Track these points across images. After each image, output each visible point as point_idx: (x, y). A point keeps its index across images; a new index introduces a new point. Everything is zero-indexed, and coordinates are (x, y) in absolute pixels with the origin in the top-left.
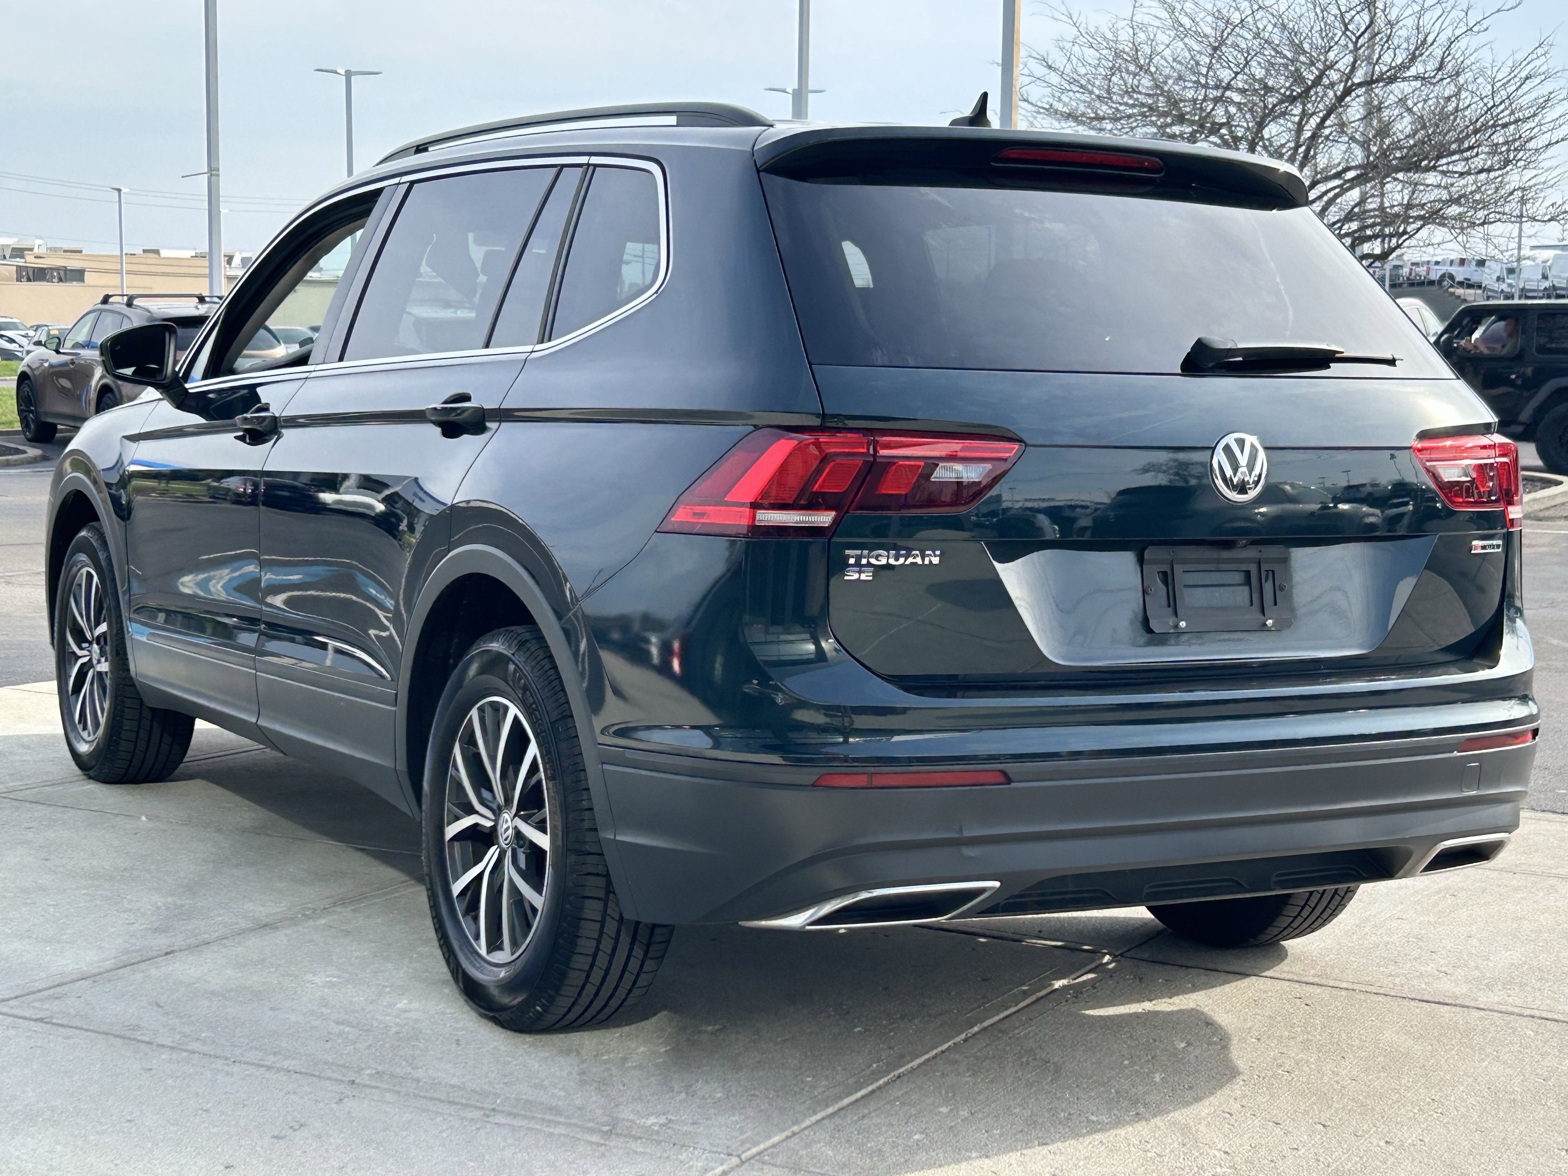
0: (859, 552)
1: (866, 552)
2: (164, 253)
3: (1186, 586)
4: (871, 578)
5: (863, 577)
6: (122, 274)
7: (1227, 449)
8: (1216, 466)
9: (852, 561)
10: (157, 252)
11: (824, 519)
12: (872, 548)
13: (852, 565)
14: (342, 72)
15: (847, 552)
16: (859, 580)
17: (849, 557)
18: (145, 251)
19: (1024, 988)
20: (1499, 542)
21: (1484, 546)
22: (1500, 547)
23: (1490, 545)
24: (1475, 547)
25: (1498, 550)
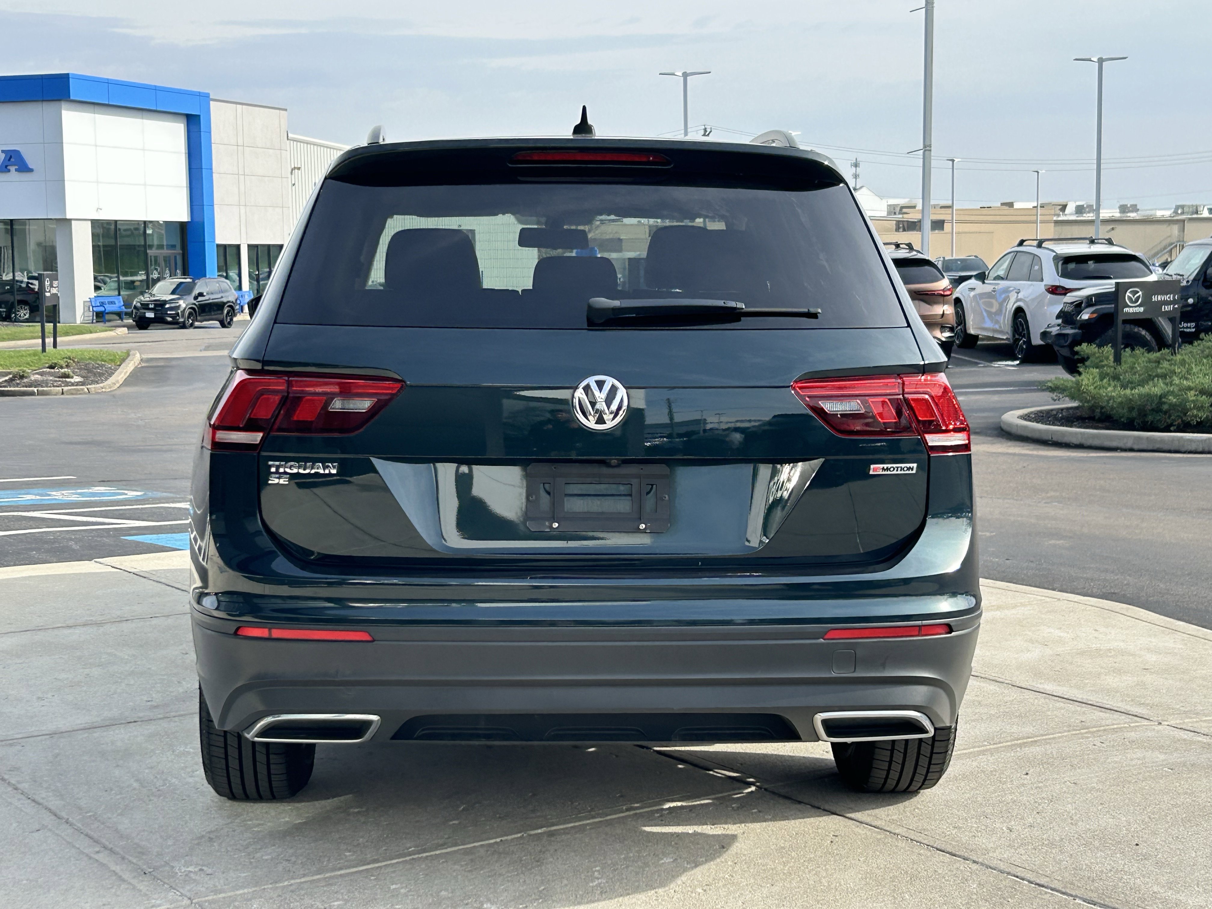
0: (277, 463)
1: (283, 463)
2: (1017, 206)
3: (566, 495)
4: (287, 483)
5: (282, 481)
6: (952, 223)
7: (587, 389)
8: (576, 401)
9: (273, 470)
10: (1010, 205)
11: (256, 437)
12: (287, 460)
13: (273, 473)
14: (1095, 59)
15: (270, 463)
16: (278, 484)
17: (270, 466)
18: (1002, 204)
19: (636, 805)
20: (911, 465)
21: (887, 468)
22: (912, 469)
23: (898, 468)
24: (875, 470)
25: (910, 472)
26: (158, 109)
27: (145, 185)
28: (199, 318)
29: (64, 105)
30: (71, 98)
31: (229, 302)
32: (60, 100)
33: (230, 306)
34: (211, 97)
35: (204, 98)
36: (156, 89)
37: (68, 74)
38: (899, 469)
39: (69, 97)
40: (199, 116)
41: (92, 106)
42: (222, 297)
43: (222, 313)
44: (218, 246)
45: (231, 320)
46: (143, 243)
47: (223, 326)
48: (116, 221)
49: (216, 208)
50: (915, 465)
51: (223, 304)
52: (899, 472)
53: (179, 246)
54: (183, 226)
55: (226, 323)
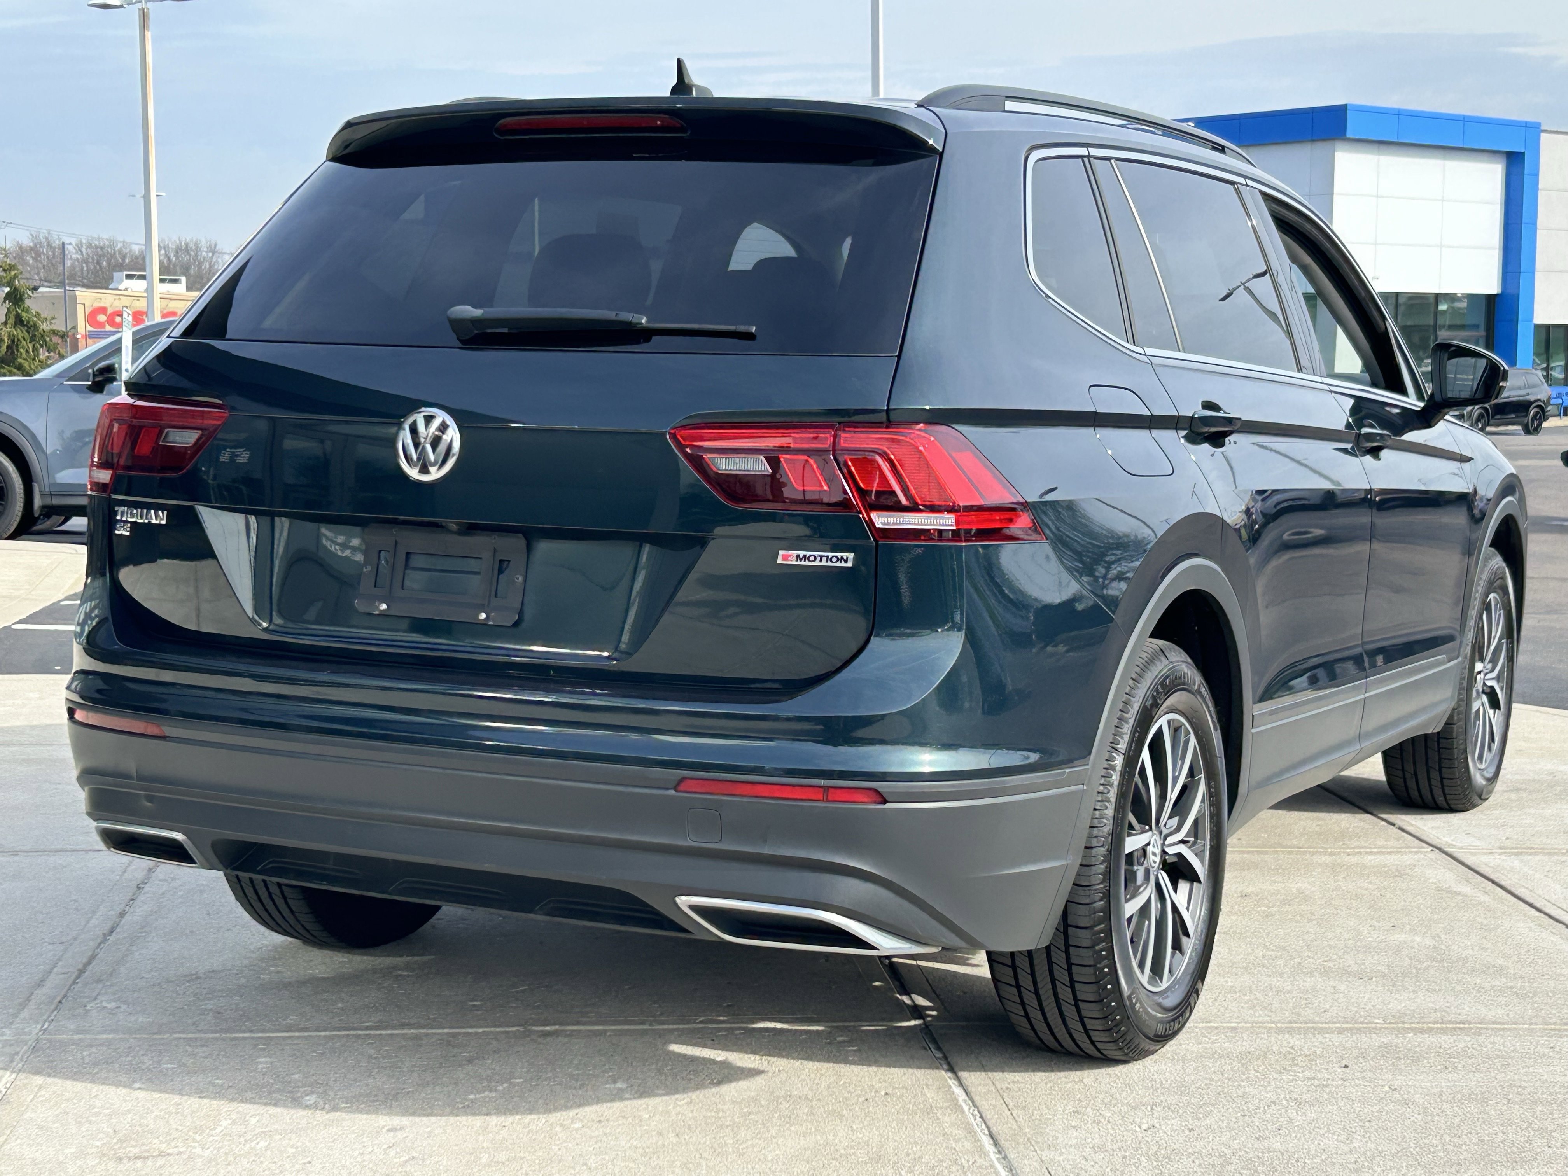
0: (121, 509)
1: (125, 509)
4: (128, 533)
5: (125, 531)
8: (400, 442)
9: (119, 517)
11: (108, 476)
12: (129, 505)
13: (119, 521)
15: (117, 508)
16: (122, 534)
17: (117, 512)
19: (721, 1018)
20: (845, 555)
21: (805, 556)
22: (846, 561)
23: (821, 557)
24: (785, 558)
25: (843, 564)
26: (1465, 146)
27: (1441, 246)
28: (1491, 422)
29: (1339, 145)
30: (1348, 136)
31: (1539, 400)
32: (1334, 139)
33: (1539, 406)
34: (1543, 128)
35: (1532, 130)
36: (1465, 120)
37: (1346, 105)
38: (824, 559)
39: (1345, 134)
40: (1522, 154)
41: (1376, 146)
42: (1528, 394)
43: (1527, 415)
44: (1538, 327)
45: (1540, 425)
46: (1432, 322)
47: (1527, 431)
48: (1397, 294)
49: (1538, 276)
50: (851, 556)
51: (1530, 403)
52: (824, 563)
53: (1482, 327)
54: (1490, 299)
55: (1531, 430)
